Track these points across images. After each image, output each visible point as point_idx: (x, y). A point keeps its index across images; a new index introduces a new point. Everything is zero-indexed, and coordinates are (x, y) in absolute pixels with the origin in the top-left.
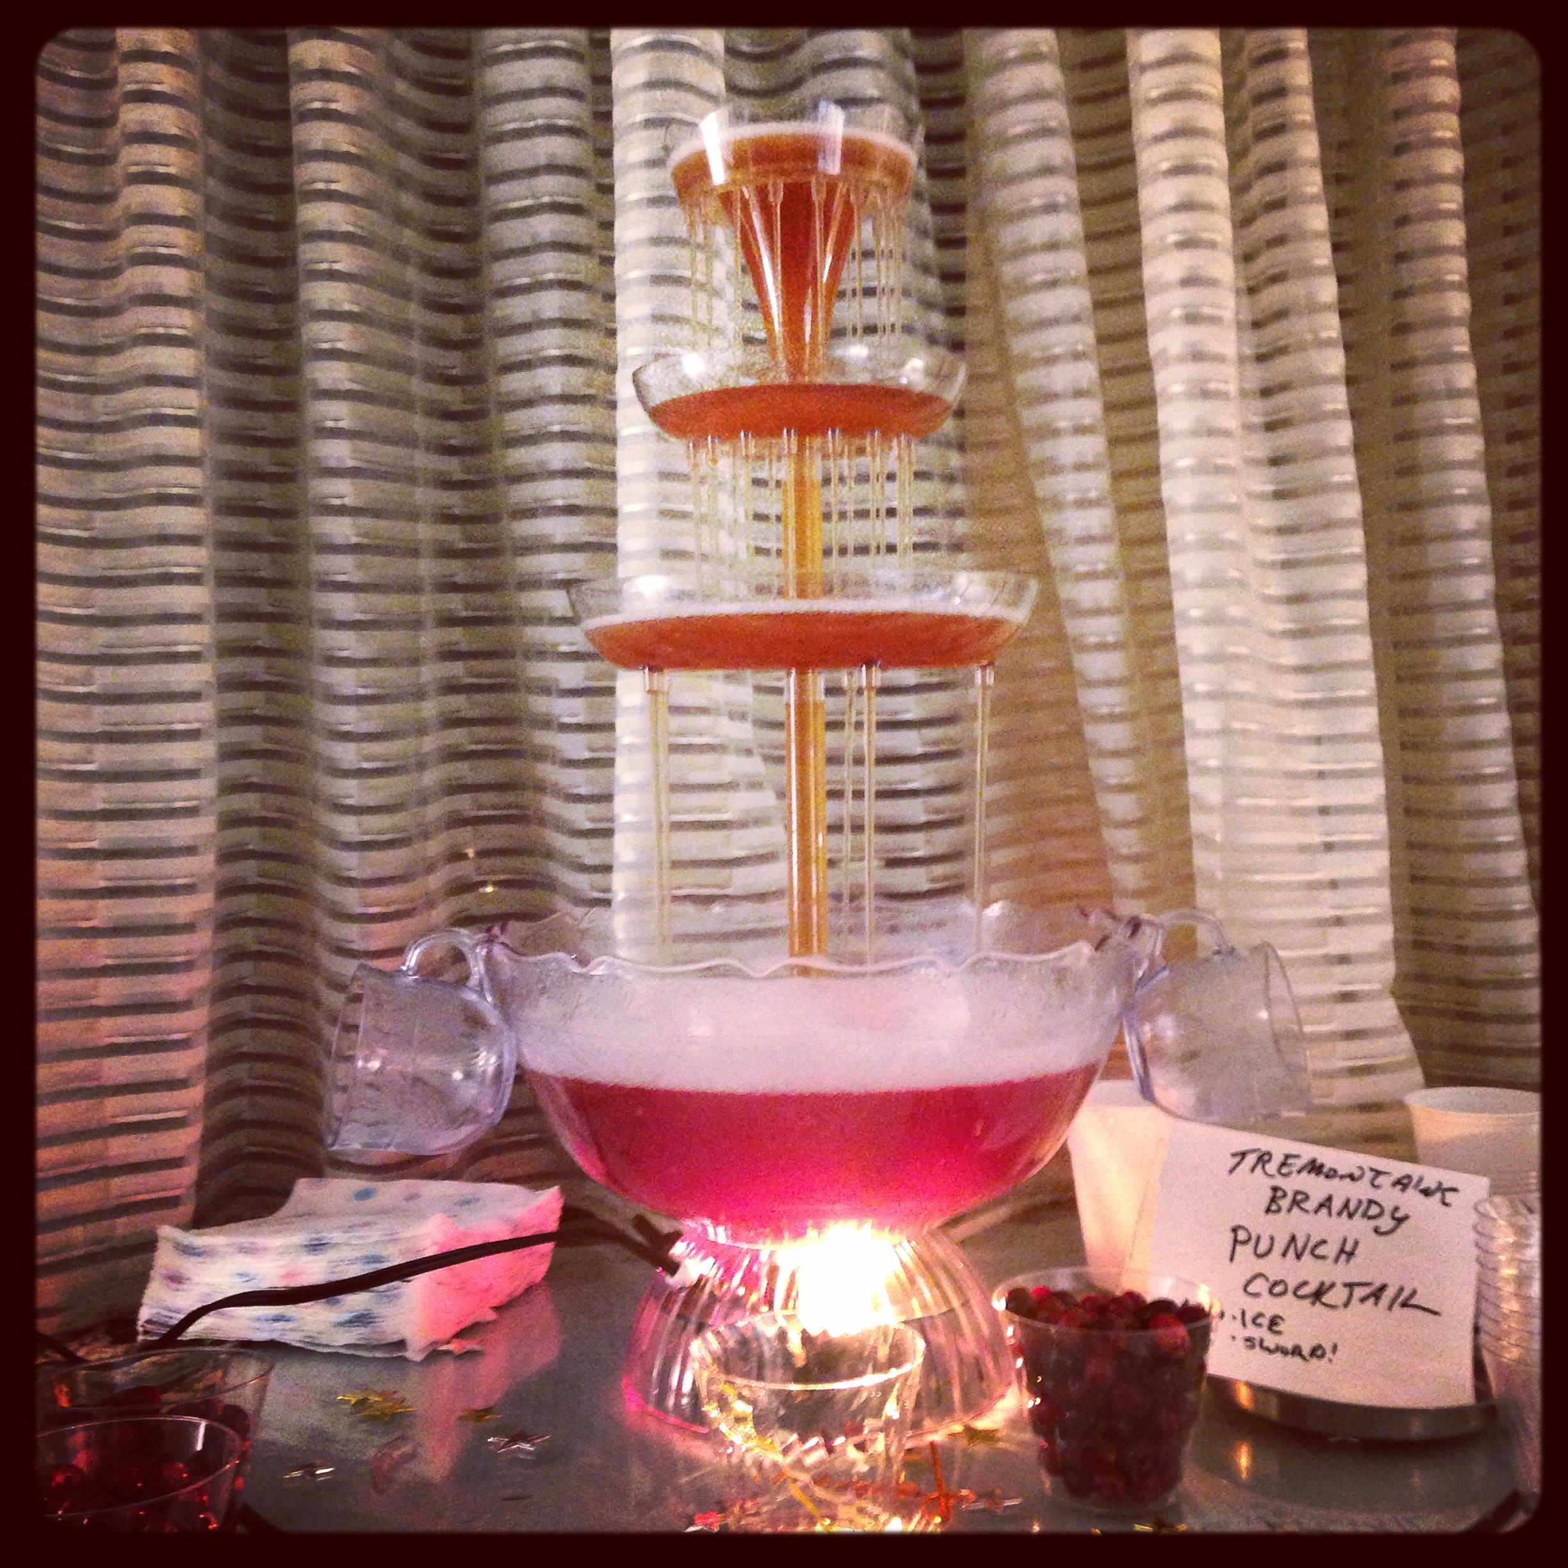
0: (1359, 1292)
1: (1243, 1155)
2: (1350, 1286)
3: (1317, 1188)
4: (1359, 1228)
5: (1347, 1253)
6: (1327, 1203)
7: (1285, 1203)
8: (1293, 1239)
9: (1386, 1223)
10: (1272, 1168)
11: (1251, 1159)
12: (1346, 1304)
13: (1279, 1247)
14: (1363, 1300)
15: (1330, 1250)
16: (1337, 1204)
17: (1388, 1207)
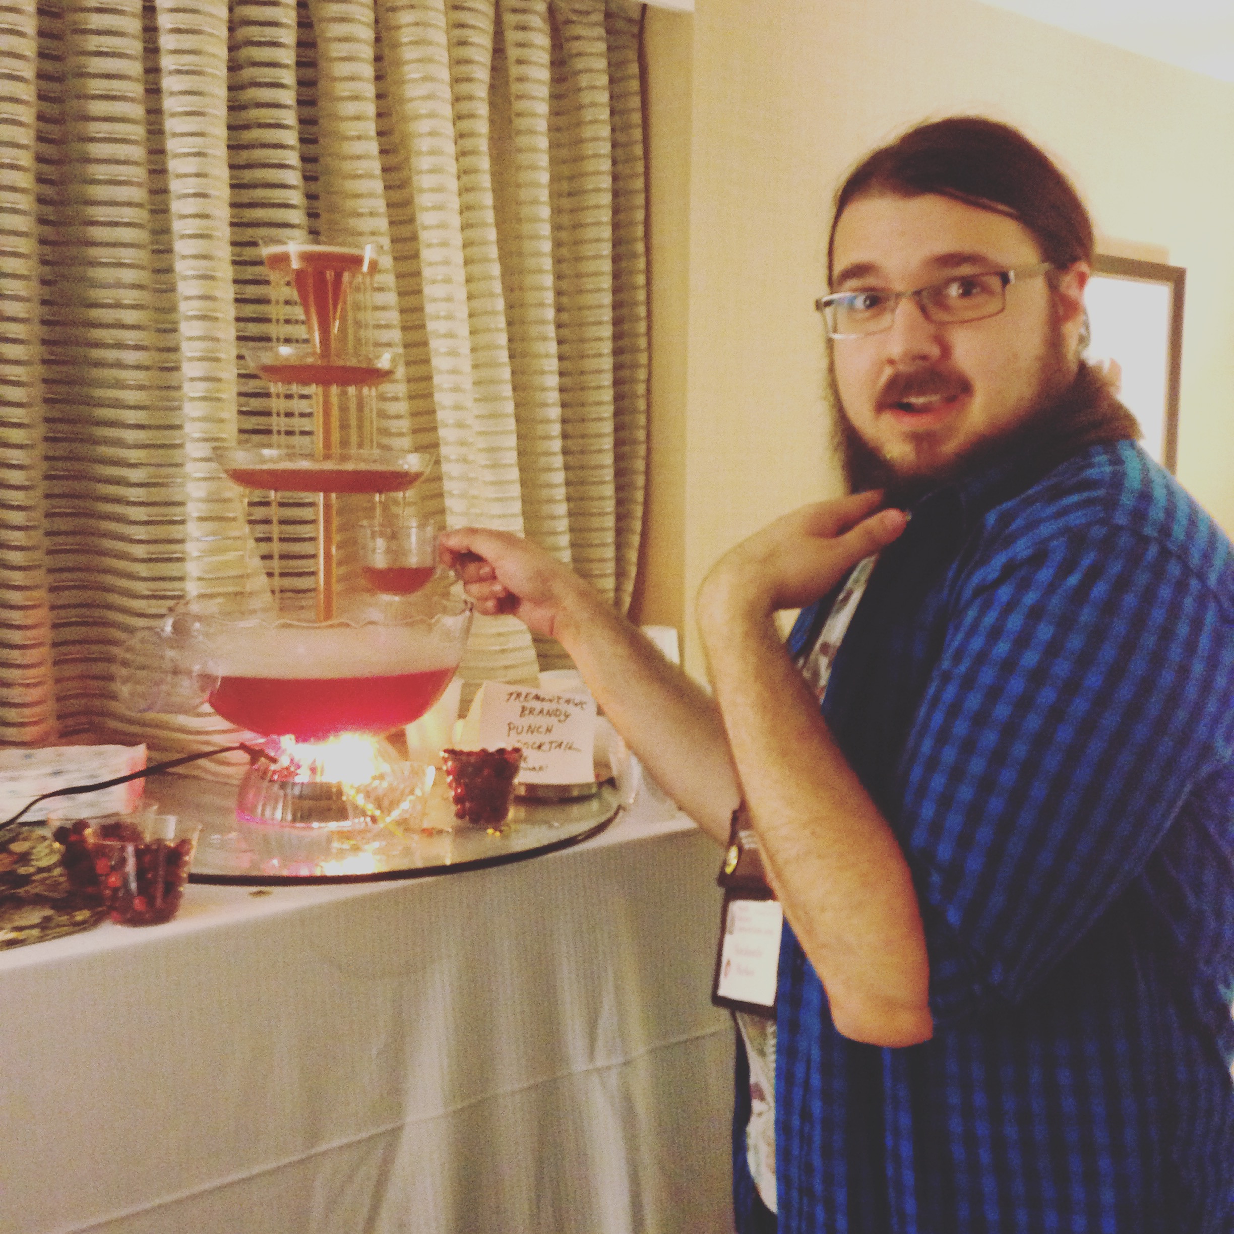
0: (554, 745)
1: (511, 694)
2: (551, 743)
3: (538, 705)
4: (553, 720)
5: (549, 730)
6: (541, 712)
7: (527, 712)
8: (530, 727)
9: (562, 718)
10: (522, 698)
11: (514, 696)
12: (550, 750)
13: (526, 728)
14: (556, 748)
15: (543, 729)
16: (545, 712)
17: (563, 711)
